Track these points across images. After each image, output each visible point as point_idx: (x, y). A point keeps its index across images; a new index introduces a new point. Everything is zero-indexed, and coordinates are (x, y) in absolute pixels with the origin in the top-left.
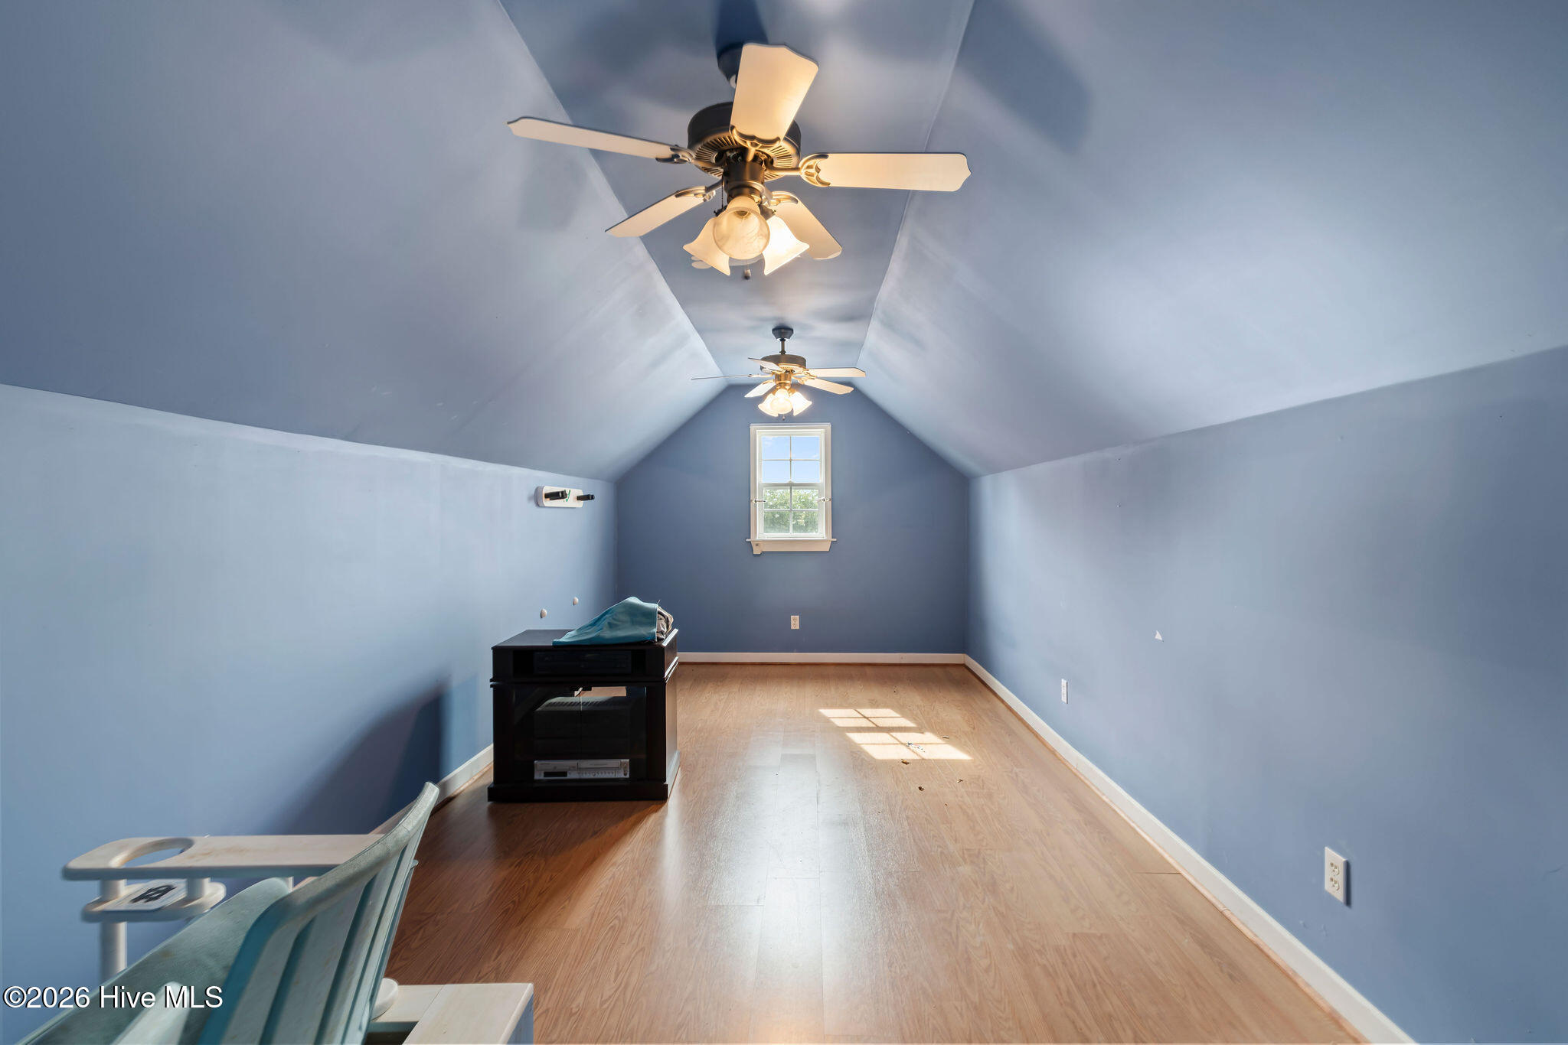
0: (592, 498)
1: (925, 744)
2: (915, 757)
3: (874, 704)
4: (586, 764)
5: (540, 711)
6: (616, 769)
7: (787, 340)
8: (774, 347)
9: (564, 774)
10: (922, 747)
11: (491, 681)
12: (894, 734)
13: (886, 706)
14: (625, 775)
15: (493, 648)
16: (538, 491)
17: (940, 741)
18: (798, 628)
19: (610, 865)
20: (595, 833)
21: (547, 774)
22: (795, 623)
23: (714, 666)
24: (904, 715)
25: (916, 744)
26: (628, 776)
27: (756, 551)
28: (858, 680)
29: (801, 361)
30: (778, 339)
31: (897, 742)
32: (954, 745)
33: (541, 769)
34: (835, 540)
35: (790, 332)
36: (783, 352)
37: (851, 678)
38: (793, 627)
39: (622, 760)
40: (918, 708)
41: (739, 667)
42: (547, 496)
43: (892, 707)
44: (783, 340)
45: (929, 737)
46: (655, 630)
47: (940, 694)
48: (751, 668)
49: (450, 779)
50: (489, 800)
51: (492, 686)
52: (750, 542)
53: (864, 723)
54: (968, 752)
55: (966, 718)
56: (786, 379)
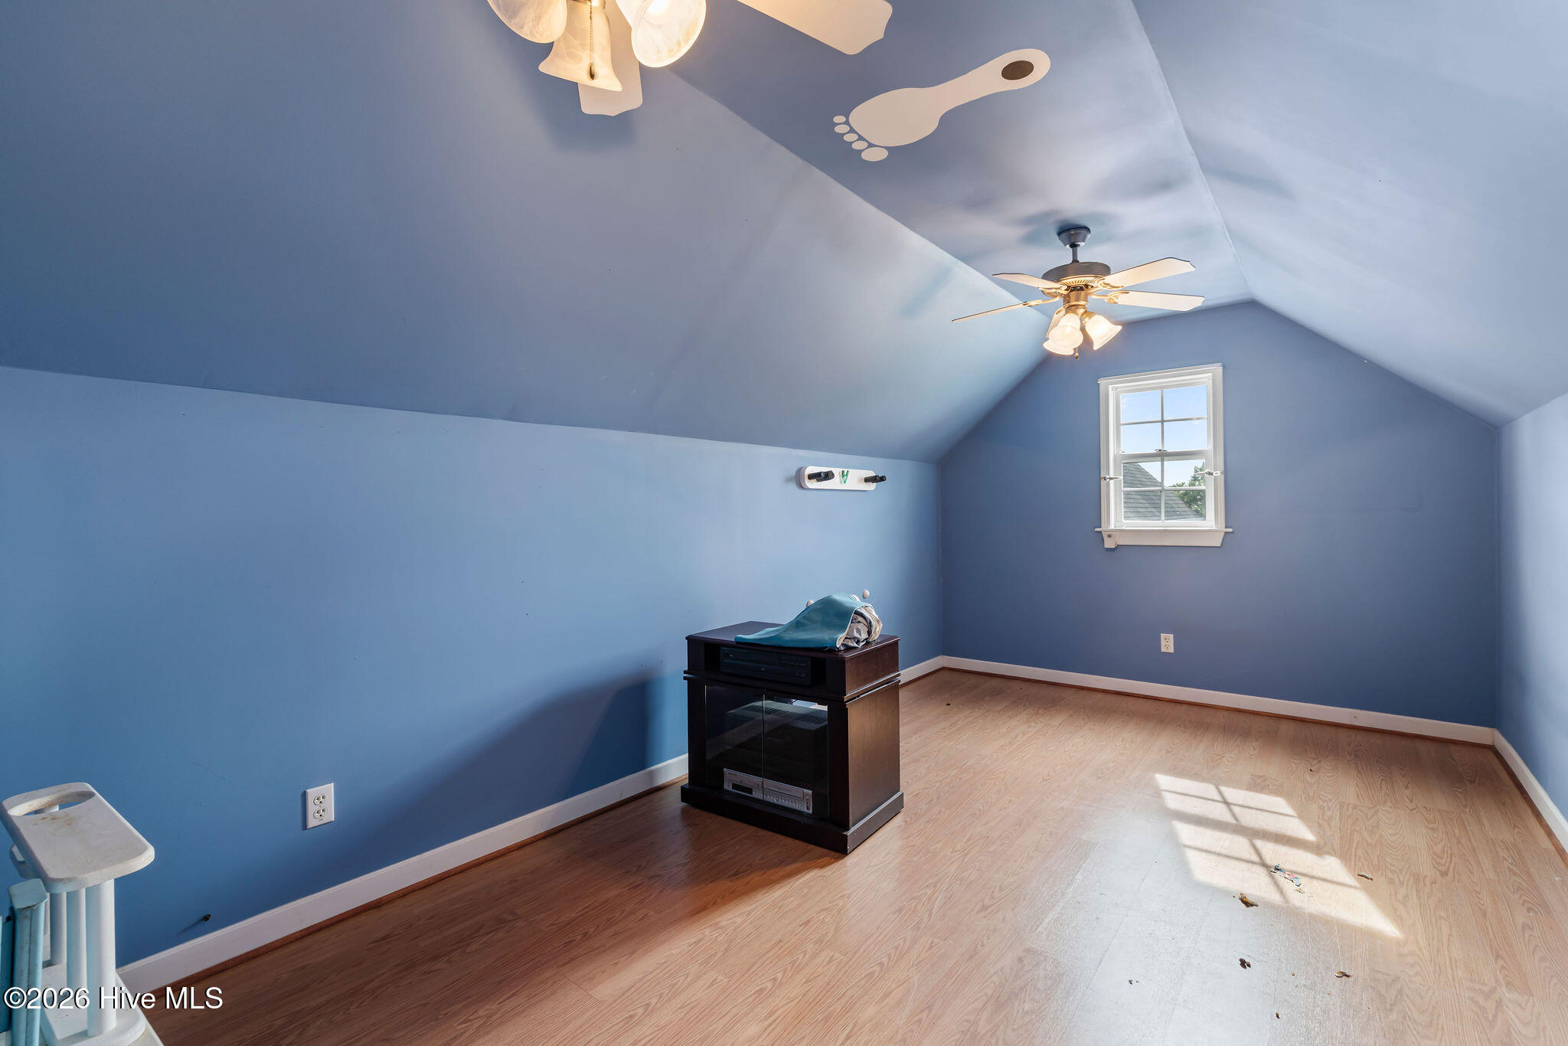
0: (882, 479)
1: (1313, 877)
2: (1275, 897)
3: (1257, 785)
4: (770, 784)
5: (731, 714)
6: (799, 799)
7: (1082, 244)
8: (1062, 256)
9: (750, 791)
10: (1302, 880)
11: (685, 672)
12: (1259, 843)
13: (1277, 792)
14: (808, 809)
15: (687, 638)
16: (800, 472)
17: (1350, 880)
18: (1171, 650)
19: (707, 925)
20: (736, 874)
21: (735, 786)
22: (1167, 643)
23: (1052, 688)
24: (1302, 816)
25: (1292, 872)
26: (810, 812)
27: (1109, 544)
28: (1257, 740)
29: (1102, 270)
30: (1068, 246)
31: (1255, 858)
32: (1373, 895)
33: (732, 778)
34: (1231, 530)
35: (1083, 232)
36: (1075, 261)
37: (1245, 734)
38: (1163, 650)
39: (805, 790)
40: (1341, 807)
41: (1085, 692)
42: (811, 477)
43: (1288, 796)
44: (1074, 246)
45: (1331, 866)
46: (842, 636)
47: (1407, 792)
48: (1099, 696)
49: (655, 770)
50: (683, 800)
51: (685, 678)
52: (1101, 532)
53: (1219, 812)
54: (1398, 920)
55: (1438, 849)
56: (1077, 300)
